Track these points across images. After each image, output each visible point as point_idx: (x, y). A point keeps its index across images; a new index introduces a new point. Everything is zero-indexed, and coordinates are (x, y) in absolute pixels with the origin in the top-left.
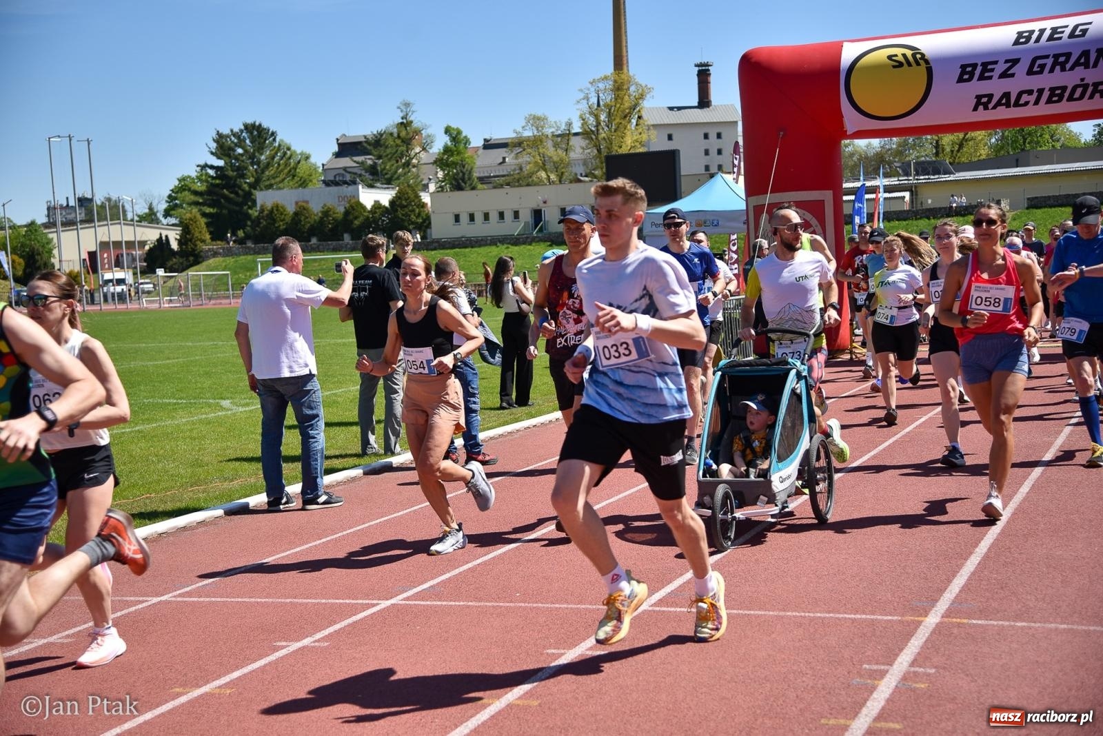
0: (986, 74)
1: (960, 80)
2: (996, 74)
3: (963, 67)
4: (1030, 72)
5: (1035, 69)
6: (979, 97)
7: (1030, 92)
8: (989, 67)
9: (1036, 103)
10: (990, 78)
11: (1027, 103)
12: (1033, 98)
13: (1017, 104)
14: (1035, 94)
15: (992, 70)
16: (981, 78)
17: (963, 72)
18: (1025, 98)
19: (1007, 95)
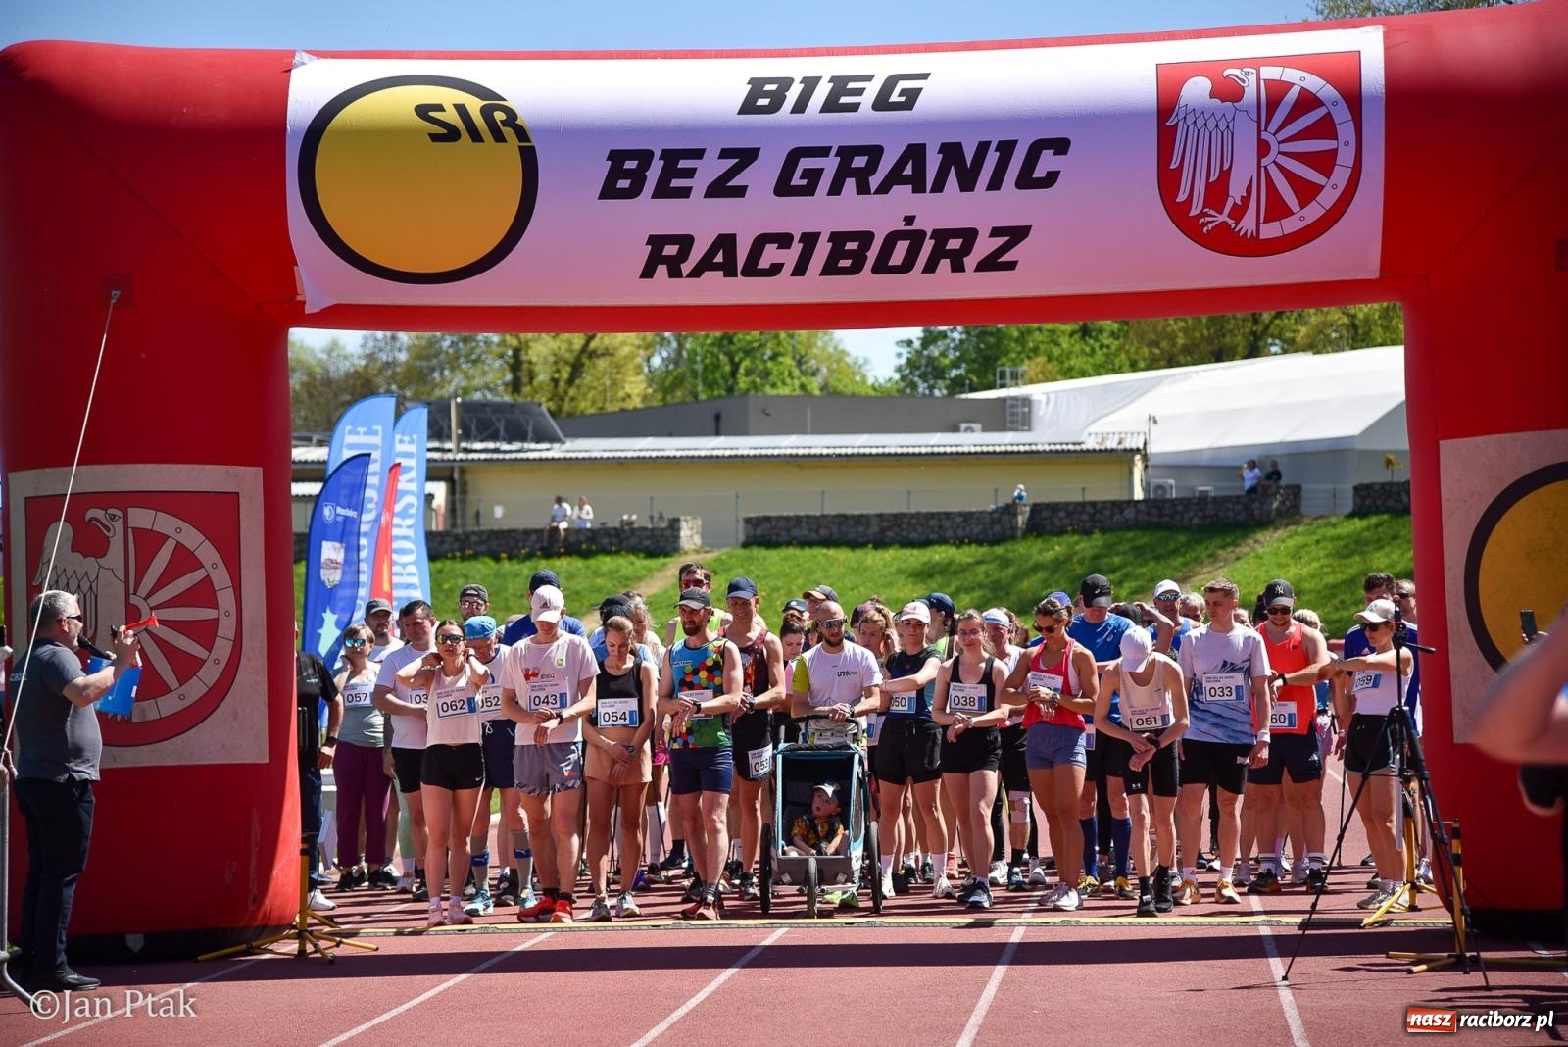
0: (676, 183)
1: (609, 192)
2: (699, 184)
3: (617, 157)
4: (783, 188)
5: (797, 181)
6: (657, 242)
7: (784, 240)
8: (683, 164)
9: (800, 269)
10: (685, 193)
11: (775, 269)
12: (790, 256)
13: (751, 270)
14: (797, 247)
15: (690, 173)
16: (663, 191)
17: (616, 172)
18: (771, 255)
19: (726, 242)
